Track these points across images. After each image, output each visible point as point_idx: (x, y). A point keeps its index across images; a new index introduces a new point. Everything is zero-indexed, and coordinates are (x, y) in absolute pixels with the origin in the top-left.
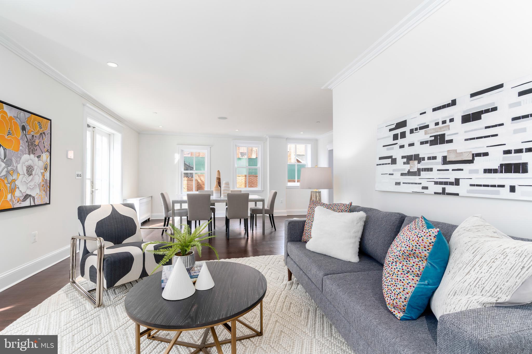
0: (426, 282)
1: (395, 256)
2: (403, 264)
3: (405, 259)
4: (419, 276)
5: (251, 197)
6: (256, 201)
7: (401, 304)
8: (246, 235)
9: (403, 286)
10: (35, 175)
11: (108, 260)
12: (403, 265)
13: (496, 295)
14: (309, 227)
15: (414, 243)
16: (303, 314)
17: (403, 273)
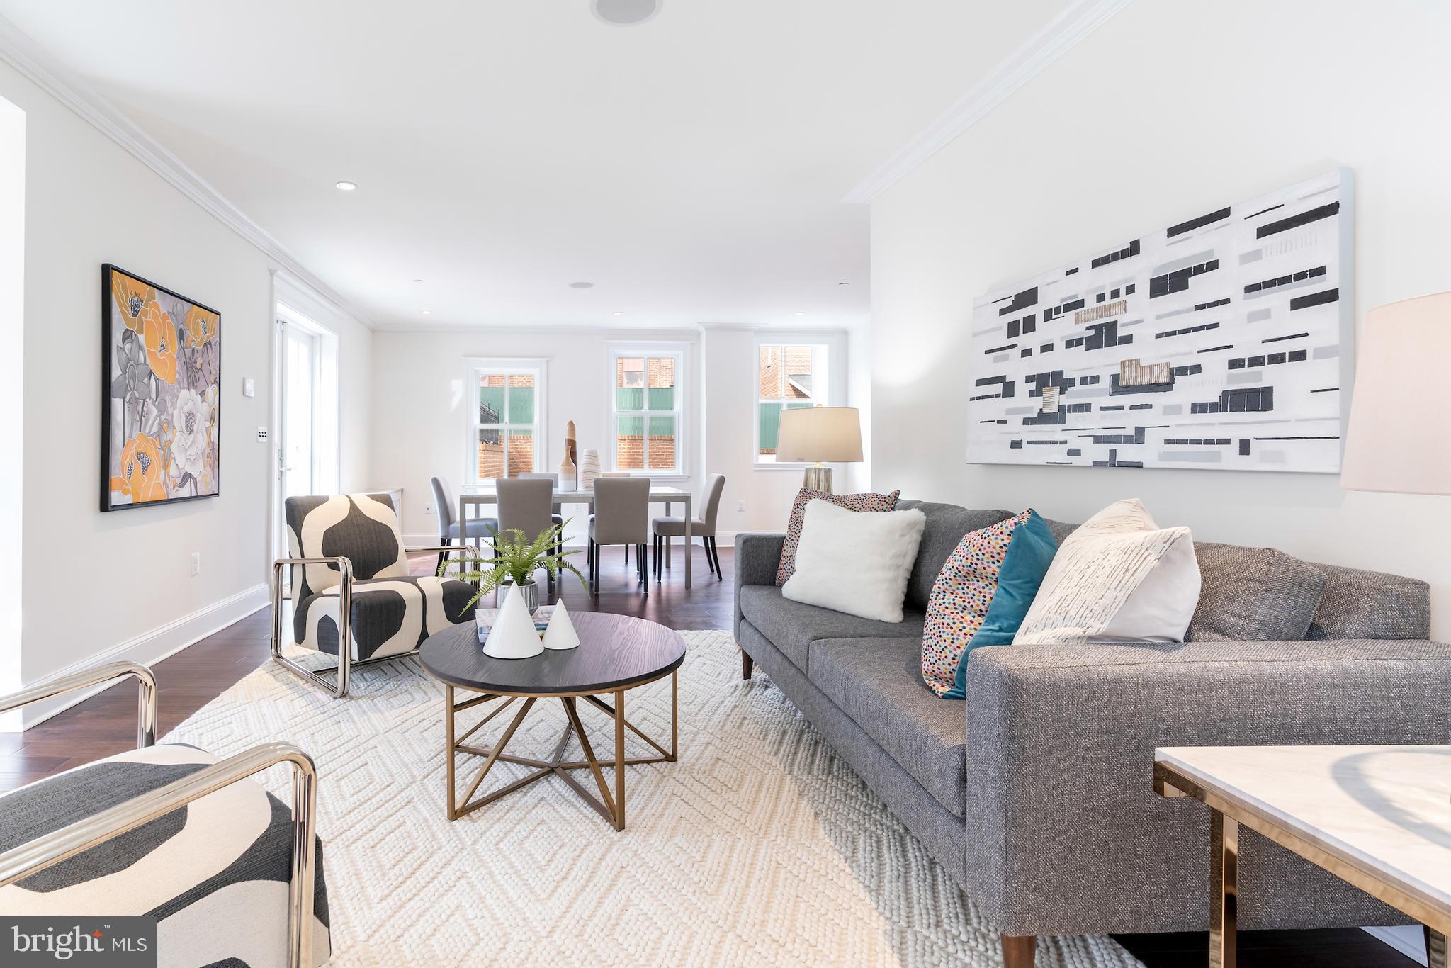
0: (996, 627)
1: (943, 580)
2: (957, 594)
3: (960, 584)
4: (983, 615)
5: (653, 490)
6: (668, 500)
7: (946, 669)
8: (643, 588)
9: (952, 634)
10: (198, 432)
11: (360, 601)
12: (956, 597)
13: (1085, 622)
14: (792, 549)
15: (974, 551)
16: (770, 737)
17: (955, 611)
